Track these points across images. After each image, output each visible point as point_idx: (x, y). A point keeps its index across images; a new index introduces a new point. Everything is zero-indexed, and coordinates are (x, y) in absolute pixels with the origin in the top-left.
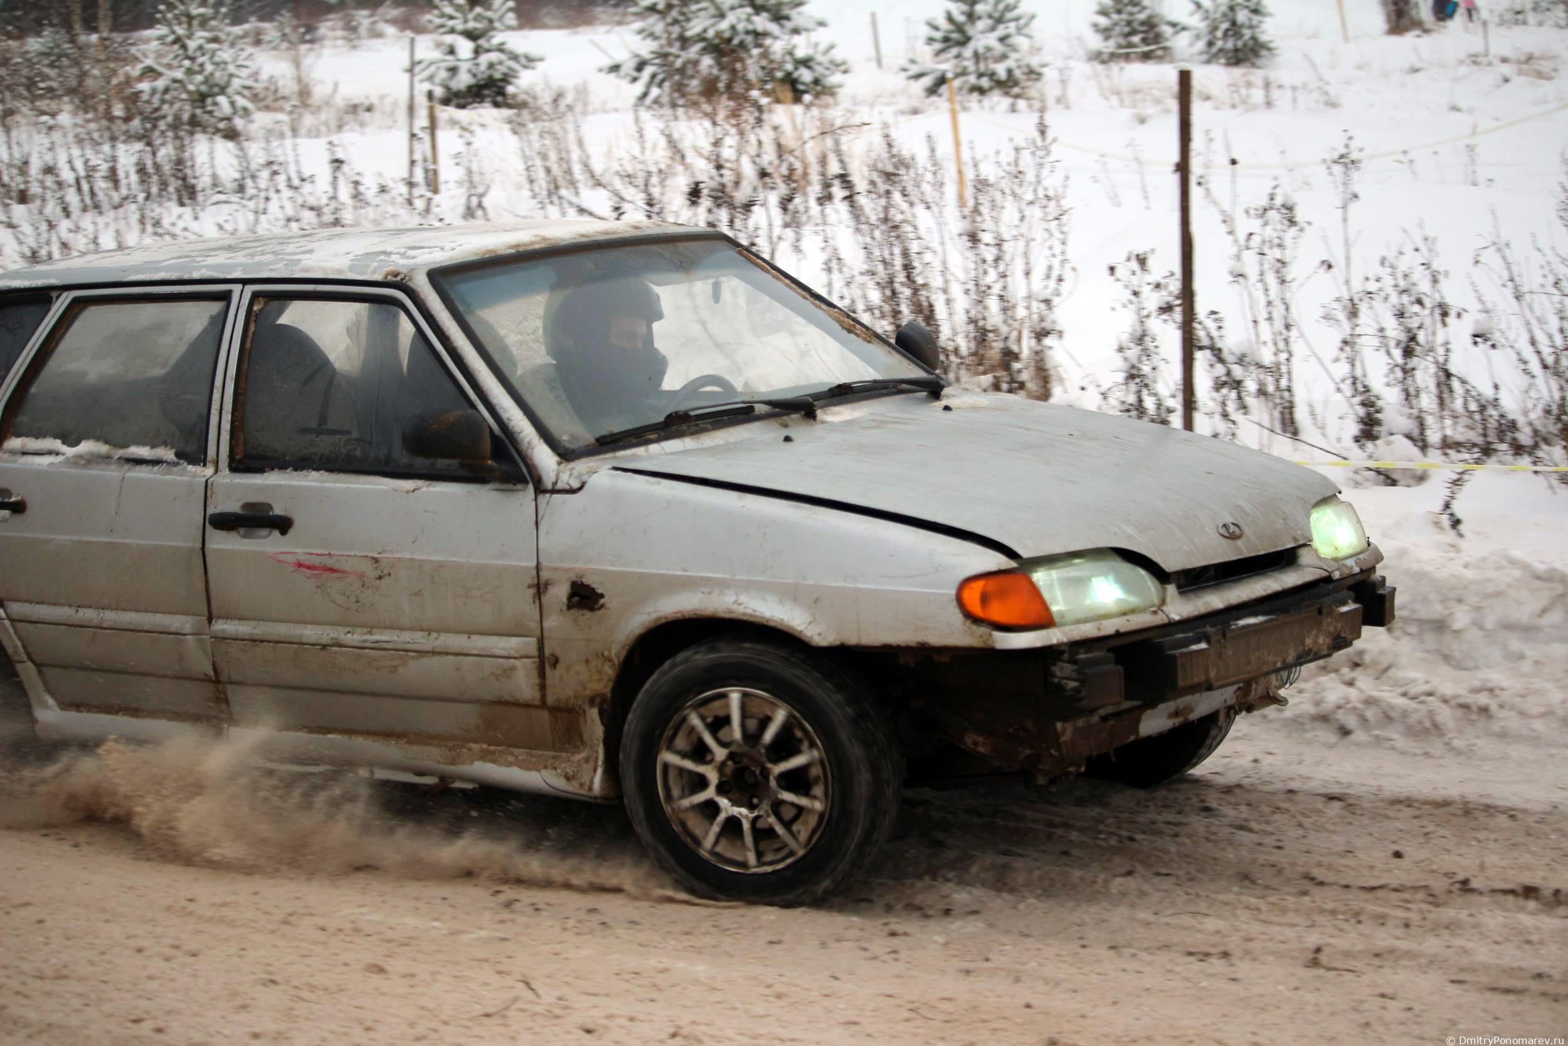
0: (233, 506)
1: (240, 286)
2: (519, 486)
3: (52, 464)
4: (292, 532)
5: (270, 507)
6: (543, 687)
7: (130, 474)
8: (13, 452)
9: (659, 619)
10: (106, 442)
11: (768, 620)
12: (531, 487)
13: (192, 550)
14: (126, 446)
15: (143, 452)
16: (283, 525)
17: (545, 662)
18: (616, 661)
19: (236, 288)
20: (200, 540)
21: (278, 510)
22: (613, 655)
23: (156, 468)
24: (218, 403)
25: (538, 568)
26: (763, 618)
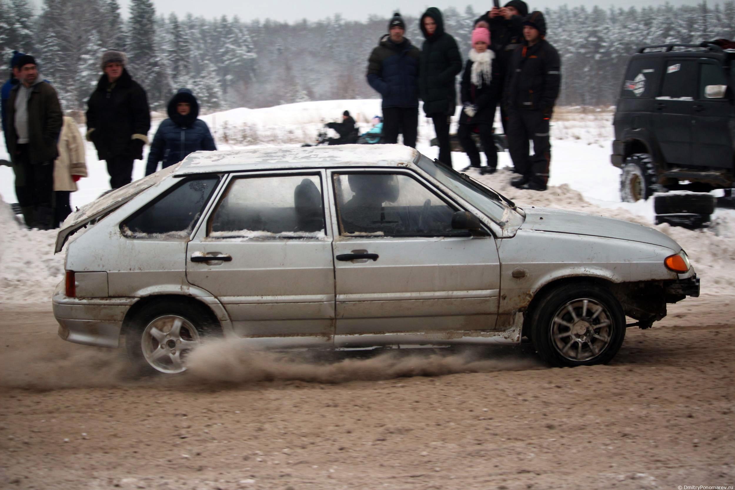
0: (348, 252)
1: (324, 170)
2: (488, 237)
3: (242, 241)
4: (379, 259)
5: (366, 251)
6: (499, 307)
7: (287, 243)
8: (218, 238)
9: (554, 279)
10: (268, 231)
11: (599, 276)
12: (492, 237)
13: (330, 269)
14: (280, 232)
15: (291, 234)
16: (374, 257)
17: (501, 297)
18: (532, 295)
19: (323, 171)
20: (332, 265)
21: (370, 252)
22: (531, 293)
23: (302, 240)
24: (329, 214)
25: (501, 265)
26: (597, 275)
